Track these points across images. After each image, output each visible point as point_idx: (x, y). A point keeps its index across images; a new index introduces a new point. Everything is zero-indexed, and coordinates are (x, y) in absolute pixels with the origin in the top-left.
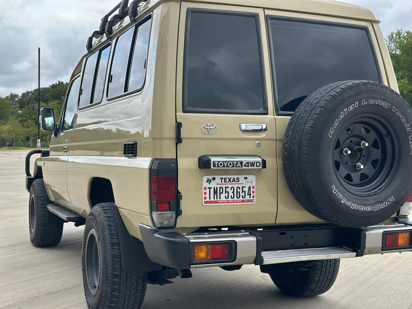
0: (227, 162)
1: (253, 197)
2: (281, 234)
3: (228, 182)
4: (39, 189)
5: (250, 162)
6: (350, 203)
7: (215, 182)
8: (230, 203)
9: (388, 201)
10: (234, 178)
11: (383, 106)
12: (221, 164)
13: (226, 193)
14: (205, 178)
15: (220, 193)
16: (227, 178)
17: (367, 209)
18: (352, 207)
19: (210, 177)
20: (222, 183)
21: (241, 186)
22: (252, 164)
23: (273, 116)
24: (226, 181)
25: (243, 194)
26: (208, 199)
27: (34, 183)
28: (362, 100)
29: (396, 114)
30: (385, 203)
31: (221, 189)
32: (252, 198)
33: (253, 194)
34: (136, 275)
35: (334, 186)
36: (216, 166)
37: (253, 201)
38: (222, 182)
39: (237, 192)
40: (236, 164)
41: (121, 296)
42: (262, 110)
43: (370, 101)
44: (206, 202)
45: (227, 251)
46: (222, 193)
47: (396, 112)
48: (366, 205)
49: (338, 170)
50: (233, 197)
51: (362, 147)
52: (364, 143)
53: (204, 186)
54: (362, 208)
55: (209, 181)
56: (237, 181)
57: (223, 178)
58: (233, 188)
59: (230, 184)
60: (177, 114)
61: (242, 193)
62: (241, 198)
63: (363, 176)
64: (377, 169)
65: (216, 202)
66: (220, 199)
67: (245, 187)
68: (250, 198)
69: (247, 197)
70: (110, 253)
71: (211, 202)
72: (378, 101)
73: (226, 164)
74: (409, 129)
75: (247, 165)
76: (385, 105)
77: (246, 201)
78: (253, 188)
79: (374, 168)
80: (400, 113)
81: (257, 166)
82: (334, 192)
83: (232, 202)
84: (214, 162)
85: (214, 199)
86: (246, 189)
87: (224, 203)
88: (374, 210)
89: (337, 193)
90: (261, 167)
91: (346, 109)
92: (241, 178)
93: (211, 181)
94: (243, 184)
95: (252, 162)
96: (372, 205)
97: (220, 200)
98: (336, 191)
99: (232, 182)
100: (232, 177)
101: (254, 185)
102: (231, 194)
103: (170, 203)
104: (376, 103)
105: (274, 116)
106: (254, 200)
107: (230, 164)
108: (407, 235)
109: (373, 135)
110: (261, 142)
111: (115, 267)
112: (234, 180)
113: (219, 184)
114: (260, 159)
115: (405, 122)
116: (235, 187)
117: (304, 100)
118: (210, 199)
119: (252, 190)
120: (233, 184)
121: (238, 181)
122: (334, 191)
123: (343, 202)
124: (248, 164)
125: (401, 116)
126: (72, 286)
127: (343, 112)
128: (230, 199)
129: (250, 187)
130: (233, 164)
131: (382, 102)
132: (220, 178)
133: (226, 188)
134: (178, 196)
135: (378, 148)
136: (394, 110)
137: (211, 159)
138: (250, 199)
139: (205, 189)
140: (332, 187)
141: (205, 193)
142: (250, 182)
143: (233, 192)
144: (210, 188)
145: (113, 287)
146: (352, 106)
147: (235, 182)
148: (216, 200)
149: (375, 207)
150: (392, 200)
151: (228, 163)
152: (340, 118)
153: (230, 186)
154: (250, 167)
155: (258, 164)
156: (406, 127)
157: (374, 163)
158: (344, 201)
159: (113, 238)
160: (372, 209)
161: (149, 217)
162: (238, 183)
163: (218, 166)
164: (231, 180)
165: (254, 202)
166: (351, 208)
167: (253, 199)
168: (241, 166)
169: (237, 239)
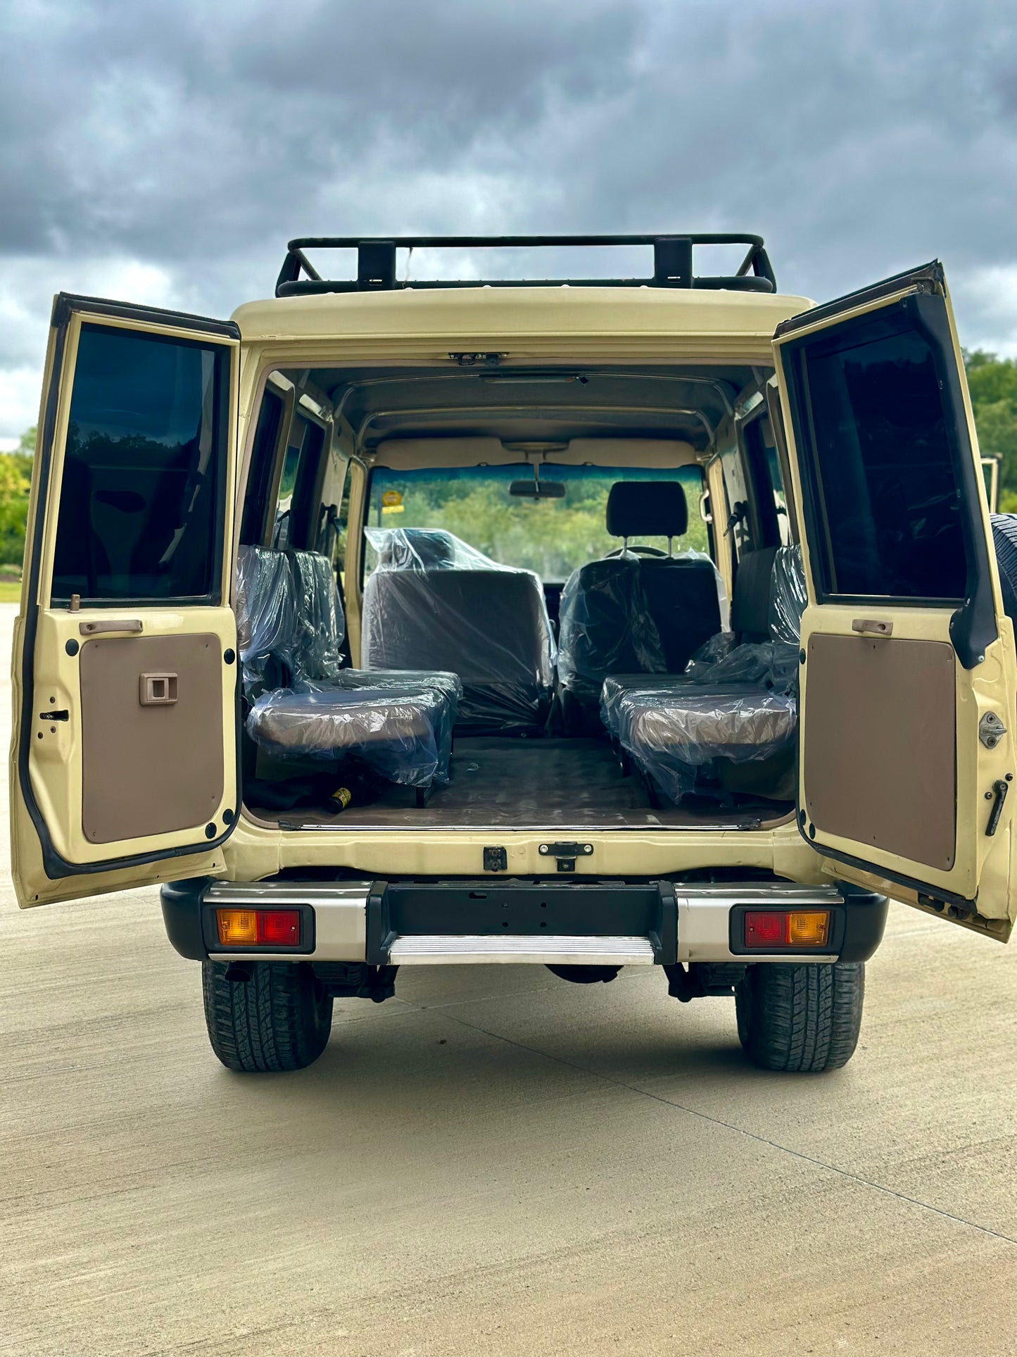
34: (267, 969)
45: (293, 928)
108: (819, 917)
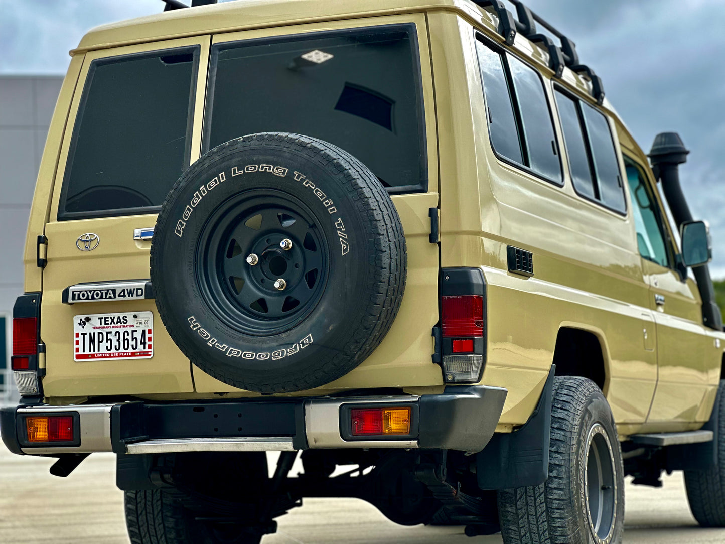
0: (92, 292)
1: (150, 347)
3: (111, 324)
5: (127, 290)
6: (224, 347)
7: (91, 324)
8: (113, 357)
9: (301, 343)
10: (119, 318)
11: (276, 174)
12: (83, 295)
13: (107, 342)
14: (77, 320)
15: (99, 342)
16: (108, 318)
17: (260, 357)
18: (229, 354)
19: (84, 317)
20: (101, 326)
21: (130, 330)
22: (131, 293)
24: (107, 322)
25: (134, 343)
26: (81, 352)
28: (232, 169)
29: (304, 184)
31: (101, 335)
32: (147, 350)
33: (150, 343)
35: (193, 317)
36: (77, 298)
37: (149, 353)
38: (101, 324)
39: (124, 340)
40: (106, 294)
43: (248, 168)
44: (78, 357)
45: (69, 429)
46: (102, 341)
47: (302, 180)
48: (256, 350)
49: (237, 293)
50: (118, 348)
53: (75, 332)
54: (249, 356)
55: (83, 324)
56: (123, 322)
57: (102, 318)
58: (118, 334)
59: (113, 327)
60: (48, 224)
61: (133, 340)
62: (131, 350)
63: (291, 303)
65: (93, 356)
66: (99, 351)
67: (136, 331)
68: (144, 348)
71: (86, 356)
72: (263, 167)
73: (90, 295)
74: (333, 209)
75: (122, 294)
76: (279, 171)
77: (138, 354)
78: (149, 333)
79: (311, 286)
80: (310, 182)
81: (137, 295)
82: (194, 327)
83: (116, 357)
84: (73, 292)
85: (90, 351)
86: (138, 335)
87: (105, 357)
88: (273, 359)
89: (199, 329)
90: (143, 297)
91: (203, 186)
92: (130, 316)
93: (85, 324)
94: (133, 326)
95: (131, 289)
96: (271, 350)
97: (99, 353)
98: (197, 325)
99: (117, 324)
100: (116, 315)
101: (151, 328)
102: (115, 343)
103: (28, 358)
104: (260, 170)
106: (151, 352)
107: (97, 295)
108: (404, 412)
112: (119, 321)
113: (98, 328)
114: (144, 283)
115: (323, 196)
116: (122, 331)
118: (84, 351)
119: (147, 335)
120: (118, 327)
121: (125, 322)
122: (192, 326)
123: (211, 345)
124: (124, 293)
125: (313, 188)
127: (197, 192)
128: (113, 350)
129: (144, 332)
130: (102, 294)
131: (270, 167)
132: (99, 318)
133: (108, 333)
134: (37, 348)
135: (314, 249)
136: (298, 177)
137: (70, 288)
138: (145, 350)
140: (189, 319)
141: (77, 343)
142: (143, 323)
143: (118, 340)
144: (84, 334)
146: (213, 180)
147: (121, 323)
148: (92, 352)
149: (275, 353)
150: (310, 340)
151: (94, 293)
152: (194, 203)
153: (114, 331)
154: (127, 298)
155: (140, 292)
156: (326, 206)
157: (310, 277)
158: (213, 344)
160: (268, 357)
162: (125, 325)
163: (79, 299)
164: (115, 321)
165: (150, 355)
166: (227, 354)
167: (150, 350)
168: (113, 297)
169: (80, 410)
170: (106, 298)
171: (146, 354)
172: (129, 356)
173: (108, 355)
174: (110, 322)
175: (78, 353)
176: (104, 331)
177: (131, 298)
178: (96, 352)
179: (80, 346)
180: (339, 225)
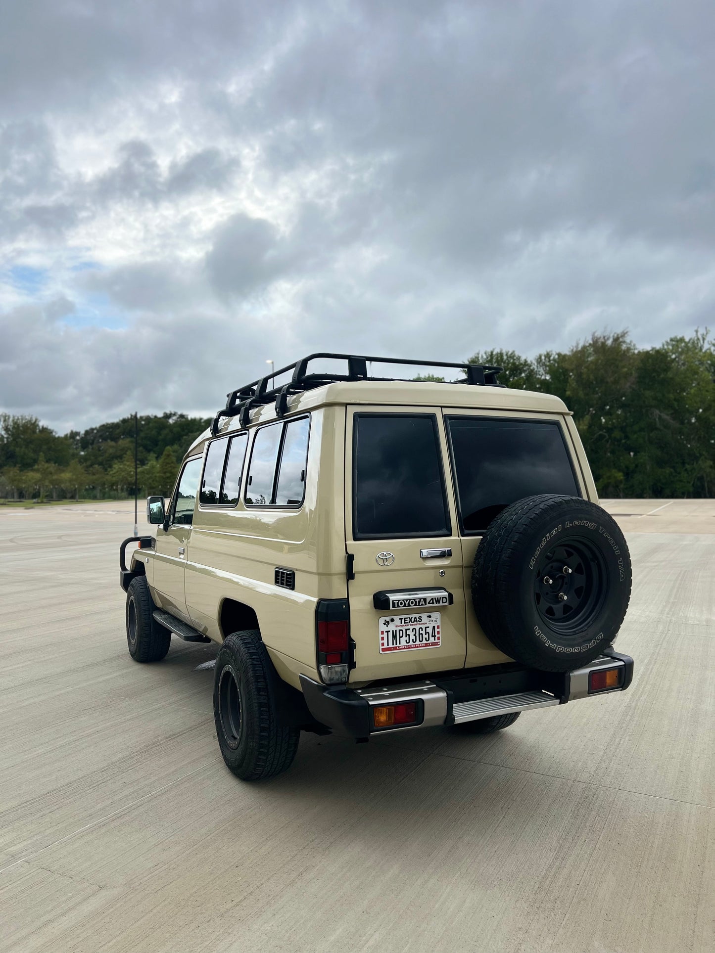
0: (409, 600)
1: (439, 638)
2: (472, 681)
3: (409, 623)
4: (142, 590)
5: (435, 598)
6: (555, 646)
7: (394, 624)
8: (412, 648)
9: (597, 639)
10: (415, 618)
11: (589, 527)
12: (401, 603)
13: (406, 636)
14: (382, 620)
15: (400, 637)
16: (407, 618)
17: (574, 651)
18: (558, 650)
19: (388, 619)
20: (401, 625)
21: (423, 627)
22: (438, 601)
23: (457, 538)
24: (406, 622)
25: (427, 636)
26: (386, 646)
27: (134, 581)
28: (566, 523)
29: (604, 535)
30: (594, 641)
31: (401, 632)
32: (437, 641)
33: (438, 636)
35: (537, 626)
36: (396, 606)
37: (438, 643)
38: (401, 623)
39: (419, 634)
40: (419, 602)
41: (270, 753)
42: (444, 531)
43: (575, 523)
44: (383, 650)
45: (411, 713)
46: (402, 637)
47: (604, 533)
48: (572, 646)
49: (538, 604)
50: (414, 641)
51: (564, 573)
52: (566, 569)
53: (381, 630)
54: (569, 650)
56: (419, 621)
57: (403, 619)
58: (414, 630)
59: (411, 625)
60: (347, 543)
61: (426, 634)
62: (424, 642)
63: (567, 608)
64: (581, 598)
65: (395, 648)
66: (400, 644)
67: (428, 627)
68: (435, 640)
69: (432, 640)
70: (256, 701)
71: (389, 649)
72: (583, 522)
73: (407, 603)
74: (618, 552)
75: (431, 601)
76: (591, 525)
77: (430, 644)
78: (437, 628)
79: (579, 597)
80: (608, 534)
82: (537, 634)
84: (393, 601)
85: (393, 645)
86: (430, 630)
87: (405, 649)
88: (582, 651)
90: (447, 604)
91: (548, 534)
92: (424, 617)
93: (388, 624)
94: (426, 623)
95: (438, 598)
96: (580, 645)
98: (539, 632)
99: (414, 622)
100: (413, 616)
101: (439, 624)
102: (412, 637)
103: (341, 654)
104: (581, 524)
105: (459, 537)
107: (412, 603)
108: (616, 672)
109: (576, 559)
110: (445, 570)
111: (263, 719)
112: (415, 620)
113: (399, 626)
114: (446, 593)
115: (614, 543)
116: (417, 627)
117: (496, 519)
118: (388, 645)
119: (436, 630)
120: (414, 625)
123: (547, 646)
124: (433, 601)
125: (609, 538)
126: (196, 725)
127: (545, 538)
128: (411, 643)
129: (434, 627)
130: (416, 602)
131: (587, 523)
132: (400, 619)
133: (406, 630)
134: (351, 646)
135: (582, 573)
136: (601, 531)
137: (390, 598)
138: (435, 641)
139: (382, 633)
140: (534, 628)
141: (383, 639)
142: (434, 621)
143: (415, 635)
144: (388, 632)
145: (261, 742)
146: (555, 530)
147: (417, 622)
148: (395, 646)
149: (583, 647)
150: (602, 637)
151: (409, 602)
152: (542, 546)
153: (411, 628)
154: (435, 605)
155: (444, 599)
156: (614, 549)
157: (578, 592)
158: (549, 644)
159: (259, 682)
160: (579, 650)
161: (316, 671)
162: (420, 623)
163: (398, 606)
164: (413, 620)
165: (439, 645)
167: (439, 641)
168: (424, 604)
169: (424, 697)
170: (419, 605)
171: (436, 644)
172: (423, 646)
173: (408, 647)
174: (408, 621)
175: (383, 647)
176: (404, 629)
177: (438, 605)
178: (398, 645)
179: (385, 641)
180: (621, 562)
